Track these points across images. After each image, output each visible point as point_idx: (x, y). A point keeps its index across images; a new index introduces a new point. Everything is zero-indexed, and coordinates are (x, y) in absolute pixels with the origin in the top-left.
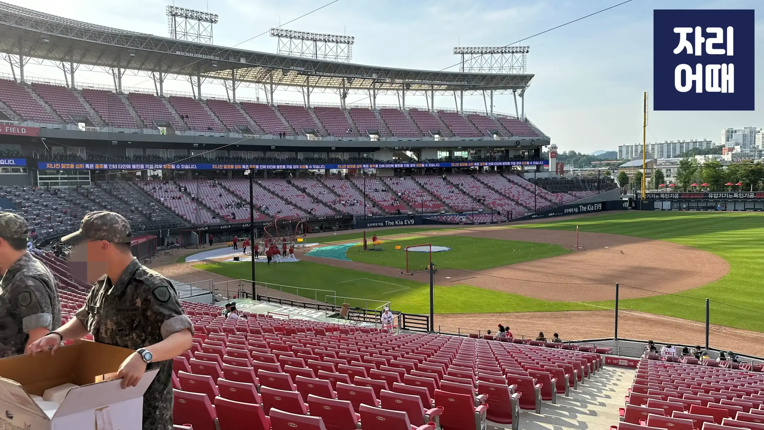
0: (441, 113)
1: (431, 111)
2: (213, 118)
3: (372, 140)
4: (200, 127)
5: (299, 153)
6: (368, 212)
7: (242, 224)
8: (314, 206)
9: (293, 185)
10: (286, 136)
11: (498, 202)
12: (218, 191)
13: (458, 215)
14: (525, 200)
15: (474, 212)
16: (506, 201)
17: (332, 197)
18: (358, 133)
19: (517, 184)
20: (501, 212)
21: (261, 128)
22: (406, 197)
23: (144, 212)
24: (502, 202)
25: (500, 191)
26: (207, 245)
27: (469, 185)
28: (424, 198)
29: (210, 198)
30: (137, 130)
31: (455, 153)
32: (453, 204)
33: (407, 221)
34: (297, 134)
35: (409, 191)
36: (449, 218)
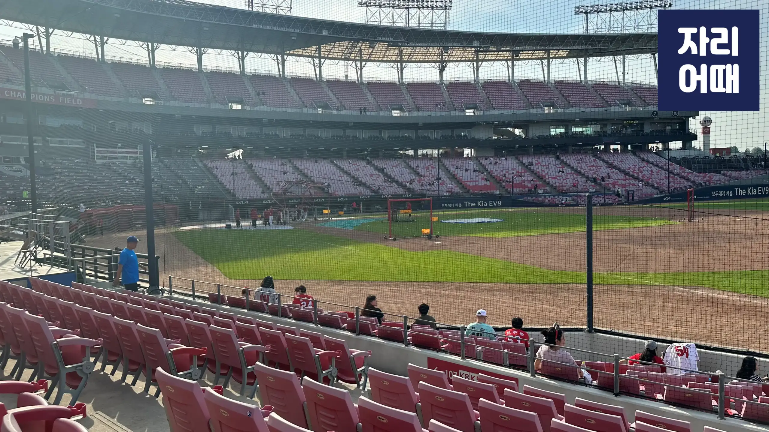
0: (560, 83)
1: (547, 82)
3: (467, 114)
4: (275, 103)
5: (383, 131)
8: (386, 185)
9: (373, 166)
11: (620, 182)
12: (285, 169)
13: (560, 195)
14: (658, 181)
16: (632, 181)
17: (413, 176)
18: (452, 107)
19: (652, 163)
20: (620, 193)
21: (341, 104)
22: (502, 177)
24: (626, 183)
25: (626, 171)
27: (588, 164)
28: (524, 178)
29: (273, 175)
30: (203, 105)
31: (573, 128)
32: (560, 184)
33: (493, 202)
34: (382, 110)
35: (507, 170)
36: (547, 199)
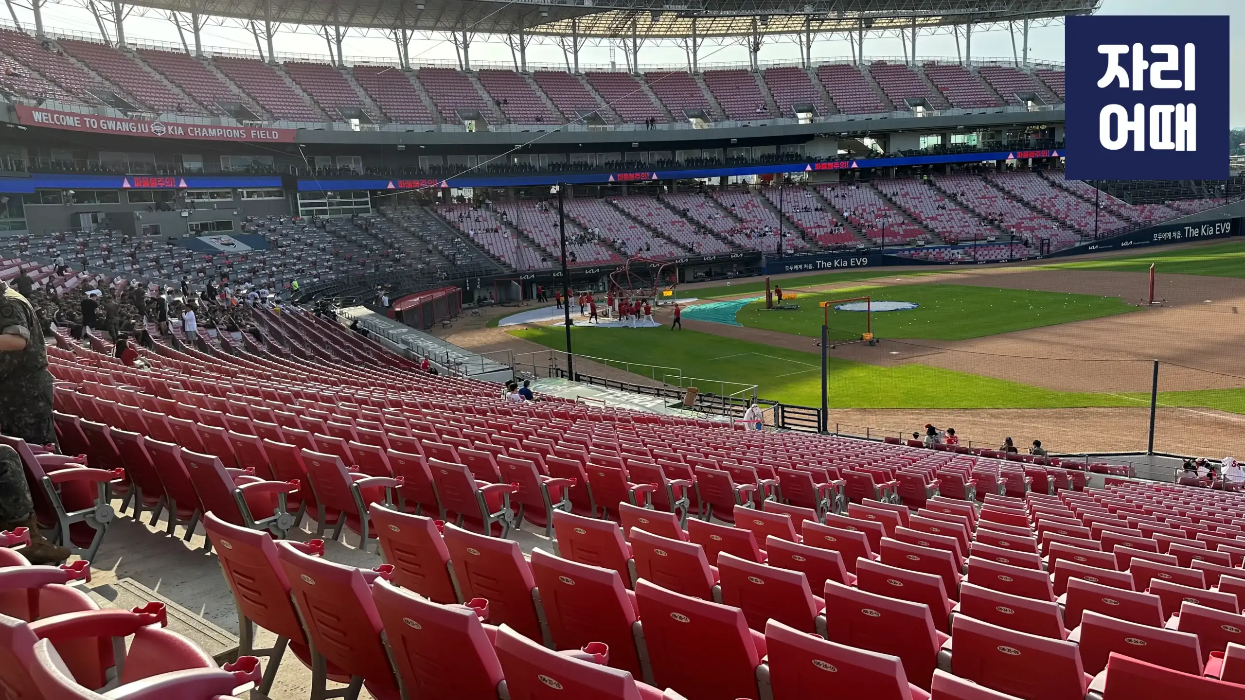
0: (931, 67)
1: (911, 65)
2: (543, 102)
3: (801, 122)
4: (524, 117)
5: (677, 152)
6: (789, 247)
7: (585, 269)
8: (699, 238)
9: (668, 206)
10: (657, 125)
11: (1026, 223)
12: (552, 219)
13: (949, 247)
14: (1079, 220)
15: (977, 243)
16: (1043, 221)
17: (730, 223)
18: (777, 111)
19: (1067, 190)
20: (1030, 241)
21: (616, 113)
22: (858, 218)
23: (446, 253)
24: (1034, 223)
25: (1032, 203)
26: (534, 302)
27: (976, 194)
28: (890, 220)
29: (541, 229)
30: (433, 127)
31: (953, 137)
32: (943, 228)
33: (855, 261)
34: (675, 120)
35: (863, 207)
36: (931, 253)
